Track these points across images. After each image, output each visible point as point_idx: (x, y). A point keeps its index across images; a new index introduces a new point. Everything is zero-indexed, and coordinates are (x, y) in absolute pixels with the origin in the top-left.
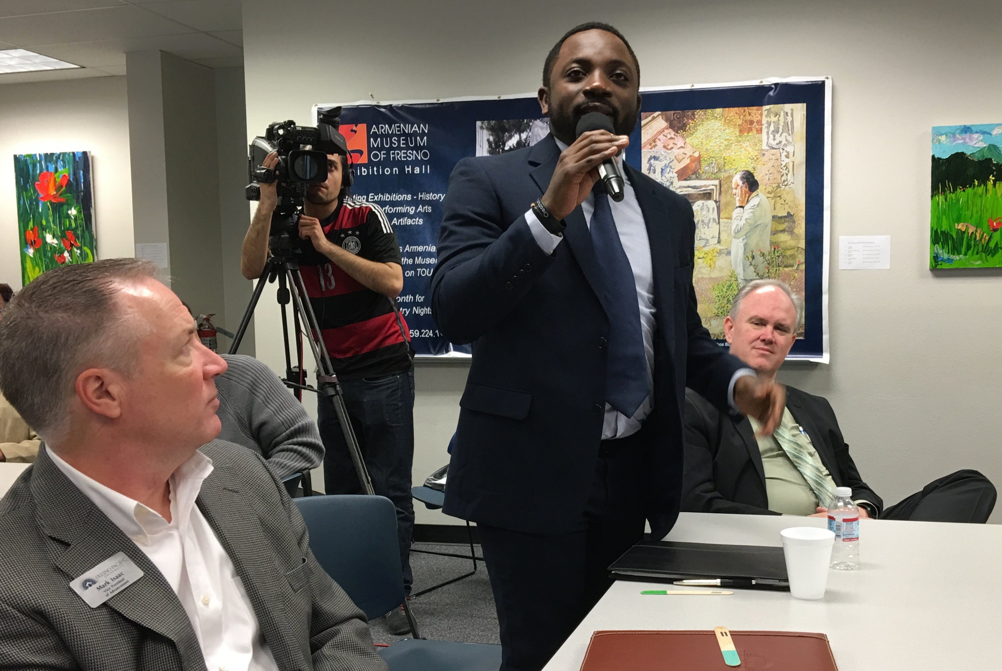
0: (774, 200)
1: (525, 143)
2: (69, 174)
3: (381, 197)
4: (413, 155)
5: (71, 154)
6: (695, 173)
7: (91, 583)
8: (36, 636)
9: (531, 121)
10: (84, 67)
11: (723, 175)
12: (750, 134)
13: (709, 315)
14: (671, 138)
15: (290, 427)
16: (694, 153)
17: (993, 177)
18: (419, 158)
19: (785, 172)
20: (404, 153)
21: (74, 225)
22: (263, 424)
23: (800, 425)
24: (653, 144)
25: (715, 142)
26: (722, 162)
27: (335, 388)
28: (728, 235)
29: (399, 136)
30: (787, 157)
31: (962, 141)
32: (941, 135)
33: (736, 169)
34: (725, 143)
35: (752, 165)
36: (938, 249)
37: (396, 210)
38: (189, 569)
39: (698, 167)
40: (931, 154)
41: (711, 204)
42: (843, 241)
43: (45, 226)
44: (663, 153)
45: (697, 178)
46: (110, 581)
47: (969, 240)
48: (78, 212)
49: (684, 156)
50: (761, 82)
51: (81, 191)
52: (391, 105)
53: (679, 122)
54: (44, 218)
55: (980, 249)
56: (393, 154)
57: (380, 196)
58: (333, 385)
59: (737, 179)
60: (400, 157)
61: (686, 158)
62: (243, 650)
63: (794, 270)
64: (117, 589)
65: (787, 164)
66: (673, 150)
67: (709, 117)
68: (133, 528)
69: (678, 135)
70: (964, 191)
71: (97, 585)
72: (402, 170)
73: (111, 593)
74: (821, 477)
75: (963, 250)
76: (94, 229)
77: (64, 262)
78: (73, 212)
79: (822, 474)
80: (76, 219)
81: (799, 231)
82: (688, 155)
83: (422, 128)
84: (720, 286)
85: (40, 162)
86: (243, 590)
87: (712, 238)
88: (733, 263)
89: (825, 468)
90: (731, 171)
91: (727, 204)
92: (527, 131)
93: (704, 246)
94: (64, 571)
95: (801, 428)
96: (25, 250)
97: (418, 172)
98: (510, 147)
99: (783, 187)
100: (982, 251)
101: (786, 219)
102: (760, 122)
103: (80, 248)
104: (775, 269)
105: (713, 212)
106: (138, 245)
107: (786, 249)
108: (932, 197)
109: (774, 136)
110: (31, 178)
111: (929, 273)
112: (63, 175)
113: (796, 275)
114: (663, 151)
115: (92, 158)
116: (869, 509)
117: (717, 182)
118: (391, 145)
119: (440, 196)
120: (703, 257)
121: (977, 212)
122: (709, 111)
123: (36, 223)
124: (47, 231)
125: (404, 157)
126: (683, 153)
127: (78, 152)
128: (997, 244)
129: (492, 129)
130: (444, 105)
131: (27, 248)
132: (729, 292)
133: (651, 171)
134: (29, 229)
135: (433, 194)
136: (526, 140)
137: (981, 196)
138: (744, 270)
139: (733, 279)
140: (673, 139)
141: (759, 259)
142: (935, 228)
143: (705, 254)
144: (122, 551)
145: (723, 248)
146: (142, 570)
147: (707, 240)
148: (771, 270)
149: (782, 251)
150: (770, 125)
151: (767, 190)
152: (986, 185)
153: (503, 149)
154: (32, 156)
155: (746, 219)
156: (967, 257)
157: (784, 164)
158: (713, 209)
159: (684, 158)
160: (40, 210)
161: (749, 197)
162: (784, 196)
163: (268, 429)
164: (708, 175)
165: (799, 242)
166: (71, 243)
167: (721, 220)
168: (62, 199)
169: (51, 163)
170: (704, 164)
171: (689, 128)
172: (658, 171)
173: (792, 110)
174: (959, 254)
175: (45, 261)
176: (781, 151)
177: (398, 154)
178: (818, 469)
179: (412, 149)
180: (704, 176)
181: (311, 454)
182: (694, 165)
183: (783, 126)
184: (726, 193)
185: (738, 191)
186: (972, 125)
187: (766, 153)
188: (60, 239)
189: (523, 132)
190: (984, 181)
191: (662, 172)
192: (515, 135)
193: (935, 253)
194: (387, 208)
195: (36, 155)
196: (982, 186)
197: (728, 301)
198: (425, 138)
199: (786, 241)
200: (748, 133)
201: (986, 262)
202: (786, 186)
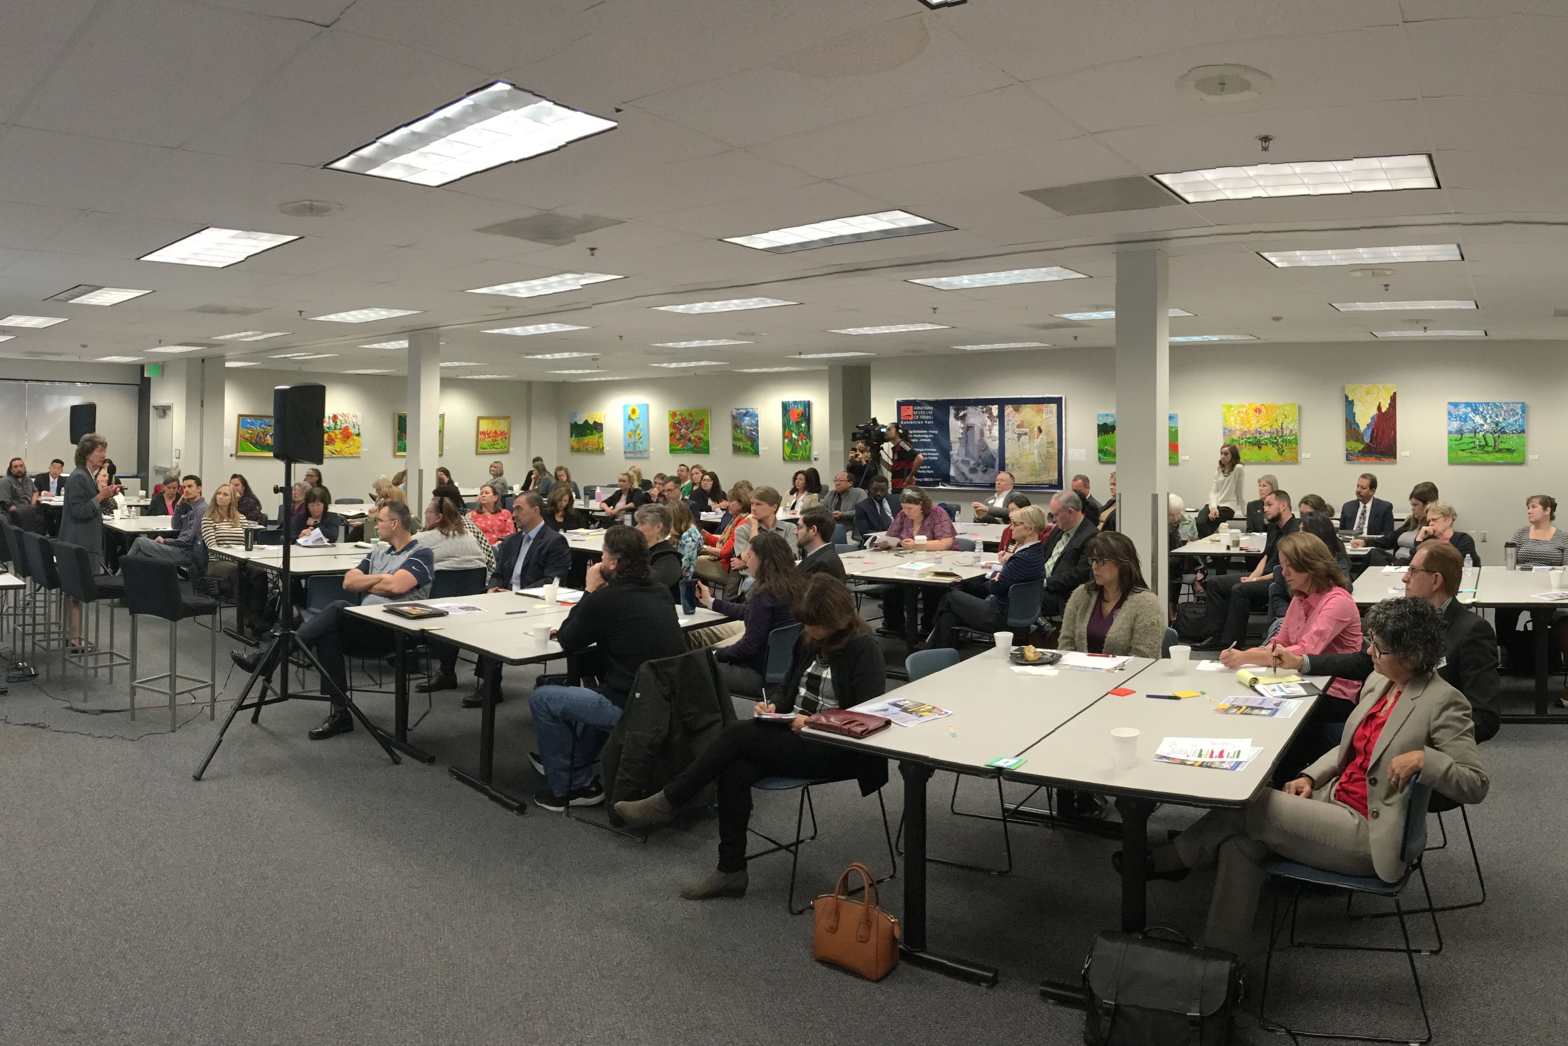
2: (802, 410)
5: (804, 402)
9: (968, 407)
12: (1039, 414)
18: (930, 418)
25: (1028, 416)
29: (923, 410)
31: (1106, 419)
32: (1100, 416)
34: (1032, 416)
36: (1100, 454)
40: (1097, 423)
47: (1109, 452)
48: (805, 425)
50: (1043, 396)
51: (807, 416)
52: (920, 400)
53: (1017, 409)
54: (792, 427)
55: (1112, 455)
56: (920, 416)
59: (1036, 429)
66: (1015, 418)
67: (1027, 407)
70: (1107, 435)
72: (924, 422)
76: (811, 432)
77: (799, 445)
78: (803, 425)
80: (804, 428)
83: (932, 408)
85: (792, 404)
88: (1034, 458)
97: (929, 423)
102: (1042, 410)
103: (805, 440)
108: (1098, 437)
109: (1047, 415)
110: (788, 411)
111: (1098, 462)
114: (1012, 418)
115: (812, 403)
118: (920, 413)
121: (1111, 442)
123: (789, 429)
124: (793, 432)
125: (925, 418)
129: (955, 409)
130: (939, 400)
131: (785, 438)
134: (786, 431)
135: (935, 430)
137: (1111, 437)
138: (1038, 460)
140: (1015, 414)
141: (1043, 457)
142: (1099, 448)
150: (1046, 411)
153: (959, 416)
155: (1038, 442)
160: (791, 424)
161: (1040, 435)
166: (802, 437)
168: (799, 420)
169: (795, 405)
171: (1020, 411)
173: (1052, 406)
174: (1106, 456)
175: (792, 444)
177: (923, 416)
179: (927, 415)
183: (1050, 411)
185: (1036, 433)
186: (1108, 413)
188: (798, 436)
189: (964, 411)
195: (790, 401)
196: (1112, 433)
198: (933, 411)
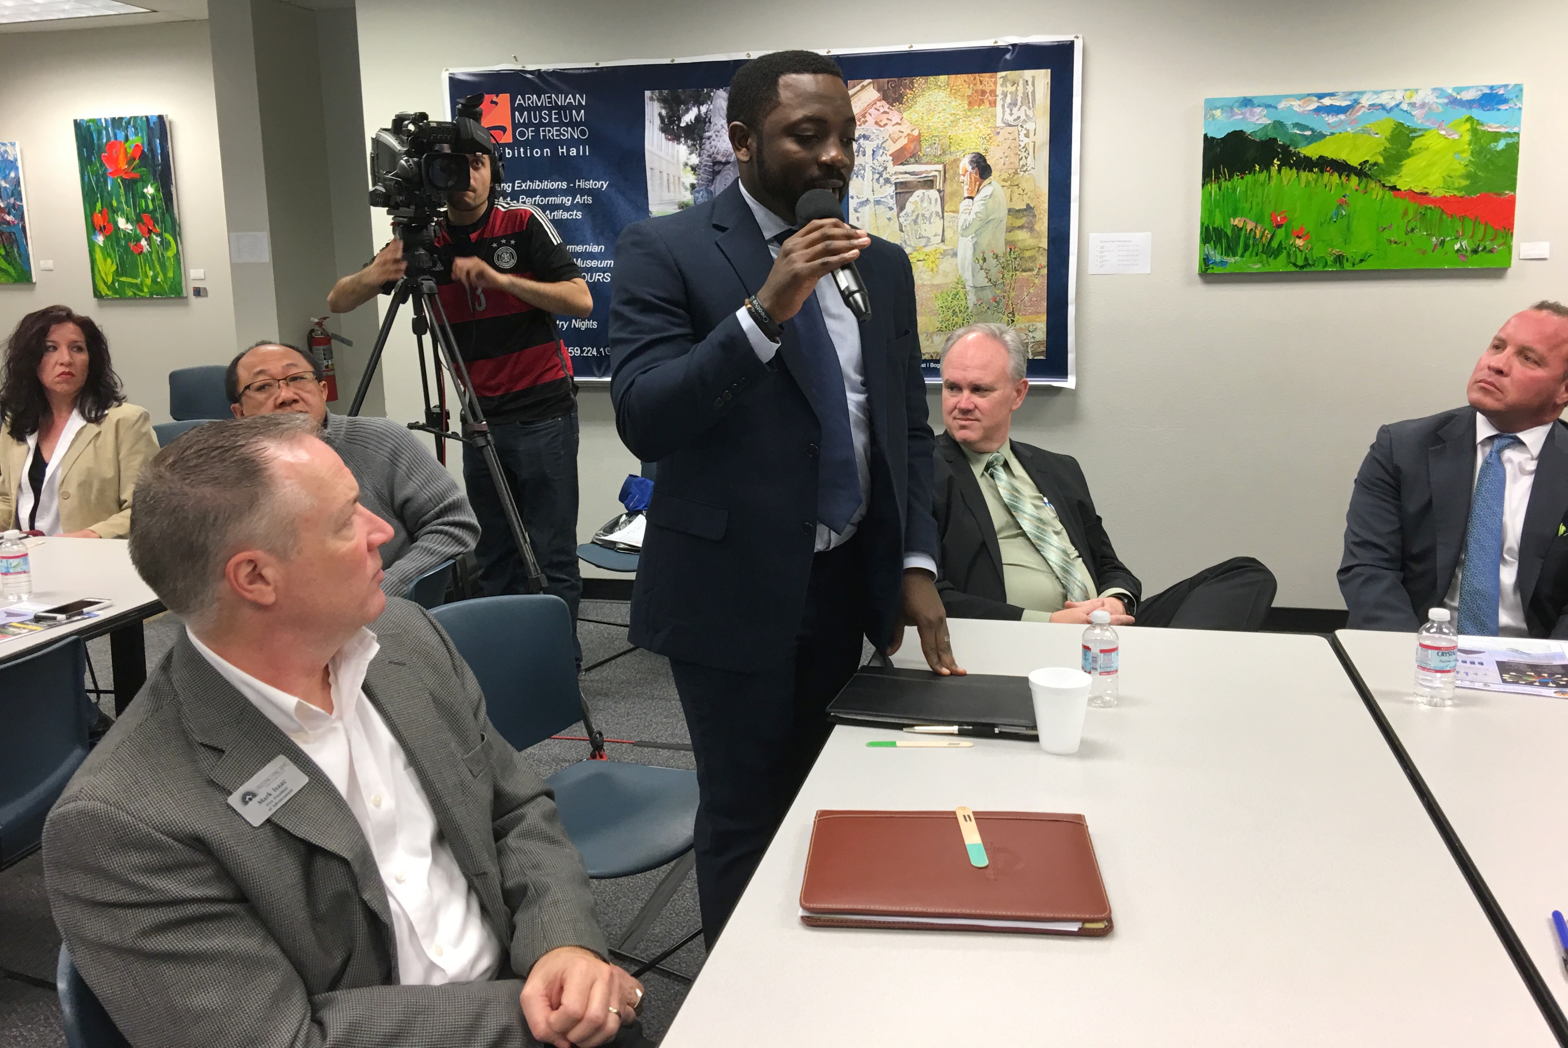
0: (1010, 190)
1: (705, 118)
2: (143, 143)
3: (530, 185)
4: (568, 133)
5: (144, 119)
6: (913, 155)
7: (251, 796)
8: (195, 865)
9: (712, 91)
10: (155, 11)
11: (948, 158)
12: (981, 108)
13: (931, 330)
14: (885, 112)
15: (439, 504)
16: (913, 130)
17: (1278, 161)
18: (576, 137)
19: (1024, 154)
20: (557, 131)
21: (151, 207)
22: (407, 501)
23: (1044, 496)
24: (863, 119)
25: (939, 118)
26: (947, 141)
27: (486, 437)
28: (954, 232)
29: (550, 109)
30: (1027, 136)
31: (1241, 117)
32: (1216, 108)
33: (964, 151)
34: (951, 118)
35: (984, 146)
36: (1209, 248)
37: (548, 200)
38: (356, 767)
39: (918, 148)
40: (1203, 133)
41: (933, 194)
42: (1094, 239)
43: (116, 208)
44: (875, 131)
45: (916, 162)
46: (272, 792)
47: (1247, 238)
48: (155, 190)
49: (900, 134)
50: (996, 42)
51: (158, 165)
52: (539, 70)
53: (895, 93)
54: (114, 198)
55: (1260, 249)
56: (544, 131)
57: (528, 183)
58: (483, 434)
59: (965, 164)
60: (553, 135)
61: (903, 138)
62: (420, 853)
63: (1034, 276)
64: (280, 800)
65: (1027, 146)
66: (887, 127)
67: (932, 85)
68: (294, 726)
69: (893, 108)
70: (1242, 178)
71: (257, 799)
72: (555, 151)
73: (274, 806)
74: (1068, 562)
75: (1240, 251)
76: (176, 211)
77: (141, 252)
78: (150, 190)
79: (1070, 558)
80: (153, 200)
81: (1040, 228)
82: (905, 134)
83: (579, 100)
84: (945, 295)
85: (106, 129)
86: (418, 784)
87: (935, 235)
88: (959, 267)
89: (1074, 548)
90: (958, 154)
91: (954, 194)
92: (707, 103)
93: (925, 246)
94: (220, 784)
95: (1046, 500)
96: (93, 237)
97: (575, 154)
98: (687, 123)
99: (1022, 173)
100: (1262, 252)
101: (1025, 213)
102: (993, 92)
103: (160, 235)
104: (1011, 274)
105: (936, 204)
106: (231, 234)
107: (1024, 250)
108: (1203, 185)
109: (1011, 110)
110: (96, 148)
111: (1198, 278)
112: (135, 144)
113: (1036, 281)
114: (874, 128)
115: (170, 123)
116: (1126, 601)
117: (940, 167)
118: (540, 120)
119: (602, 184)
120: (924, 260)
121: (1258, 204)
122: (932, 78)
123: (104, 204)
124: (119, 213)
125: (557, 135)
126: (900, 131)
127: (152, 116)
128: (1280, 243)
129: (663, 101)
130: (605, 70)
131: (95, 234)
132: (955, 302)
133: (861, 153)
134: (97, 211)
135: (593, 181)
136: (706, 114)
137: (1262, 185)
138: (973, 276)
139: (960, 286)
140: (887, 113)
141: (991, 262)
142: (1206, 224)
143: (926, 255)
144: (283, 754)
145: (947, 248)
146: (306, 774)
147: (929, 238)
148: (1005, 276)
149: (1019, 252)
150: (1006, 96)
151: (1002, 177)
152: (1269, 171)
153: (678, 126)
154: (96, 122)
155: (976, 214)
156: (1244, 259)
157: (1023, 145)
158: (936, 200)
159: (901, 137)
160: (109, 189)
161: (980, 185)
162: (1023, 185)
163: (413, 507)
164: (930, 158)
165: (1040, 242)
166: (149, 229)
167: (945, 214)
168: (135, 174)
169: (119, 130)
170: (924, 145)
171: (907, 100)
172: (869, 153)
173: (1033, 77)
174: (1234, 255)
175: (118, 251)
176: (1020, 128)
177: (549, 131)
178: (1065, 552)
179: (567, 125)
180: (925, 160)
181: (464, 536)
182: (912, 146)
183: (1022, 97)
184: (952, 181)
185: (966, 179)
186: (1254, 97)
187: (1001, 131)
188: (135, 223)
189: (703, 105)
190: (1266, 166)
191: (873, 154)
192: (693, 108)
193: (1206, 255)
194: (537, 198)
195: (100, 119)
196: (1265, 171)
197: (954, 313)
198: (583, 111)
199: (1024, 240)
200: (979, 106)
201: (1267, 265)
202: (1025, 172)
